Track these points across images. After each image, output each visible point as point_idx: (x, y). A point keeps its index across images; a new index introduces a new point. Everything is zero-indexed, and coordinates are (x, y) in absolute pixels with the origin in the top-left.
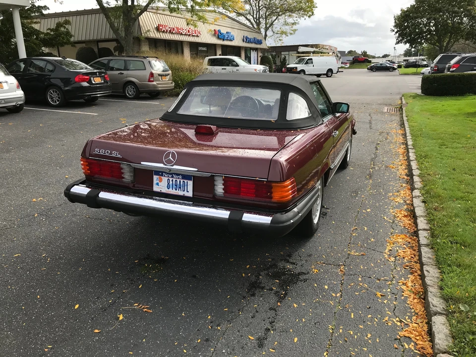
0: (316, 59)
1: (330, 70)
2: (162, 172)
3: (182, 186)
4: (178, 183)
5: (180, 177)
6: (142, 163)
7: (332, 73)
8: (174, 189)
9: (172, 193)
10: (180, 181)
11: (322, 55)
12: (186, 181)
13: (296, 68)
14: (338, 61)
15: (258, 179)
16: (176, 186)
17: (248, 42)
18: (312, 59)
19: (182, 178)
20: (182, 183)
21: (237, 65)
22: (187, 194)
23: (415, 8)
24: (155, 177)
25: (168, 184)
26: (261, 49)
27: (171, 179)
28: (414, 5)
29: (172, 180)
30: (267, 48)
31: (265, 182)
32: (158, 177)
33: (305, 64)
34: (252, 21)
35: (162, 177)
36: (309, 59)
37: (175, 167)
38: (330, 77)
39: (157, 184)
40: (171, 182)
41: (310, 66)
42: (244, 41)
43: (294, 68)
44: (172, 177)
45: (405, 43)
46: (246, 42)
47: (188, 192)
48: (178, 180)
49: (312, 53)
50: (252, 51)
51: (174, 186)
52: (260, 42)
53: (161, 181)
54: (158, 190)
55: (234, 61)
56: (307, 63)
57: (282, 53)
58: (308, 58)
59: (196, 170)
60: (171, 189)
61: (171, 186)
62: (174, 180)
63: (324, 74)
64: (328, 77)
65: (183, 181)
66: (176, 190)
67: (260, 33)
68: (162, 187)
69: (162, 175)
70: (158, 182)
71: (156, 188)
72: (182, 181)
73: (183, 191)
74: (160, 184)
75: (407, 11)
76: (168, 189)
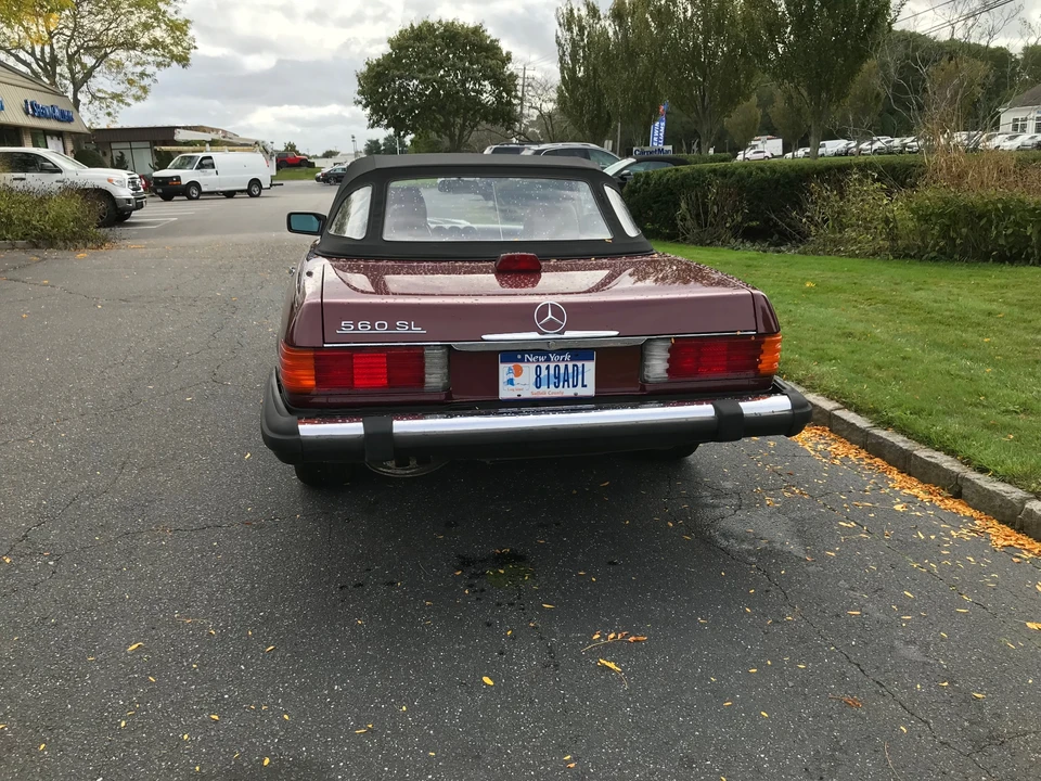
0: (220, 157)
1: (255, 182)
2: (523, 352)
3: (571, 376)
4: (562, 371)
5: (567, 357)
6: (484, 337)
7: (261, 187)
8: (552, 386)
9: (547, 396)
10: (565, 364)
11: (231, 148)
12: (580, 364)
13: (178, 178)
14: (270, 163)
15: (739, 333)
16: (558, 378)
17: (39, 117)
18: (210, 158)
19: (572, 360)
20: (570, 370)
21: (57, 170)
22: (581, 392)
23: (393, 61)
24: (504, 370)
25: (538, 376)
26: (71, 133)
27: (544, 366)
28: (390, 54)
29: (548, 368)
30: (86, 131)
31: (753, 338)
32: (511, 365)
33: (198, 168)
34: (35, 66)
35: (521, 365)
36: (204, 158)
37: (568, 334)
38: (258, 196)
39: (511, 382)
40: (544, 372)
41: (210, 174)
42: (27, 113)
43: (172, 177)
44: (548, 360)
45: (387, 127)
46: (33, 115)
47: (584, 386)
48: (562, 365)
49: (208, 145)
50: (48, 138)
51: (552, 380)
52: (66, 117)
53: (518, 372)
54: (513, 395)
55: (46, 160)
56: (201, 166)
57: (113, 146)
58: (201, 155)
59: (616, 333)
60: (544, 388)
61: (544, 381)
62: (552, 366)
63: (242, 191)
64: (252, 196)
65: (574, 366)
66: (557, 387)
67: (62, 95)
68: (519, 387)
69: (522, 360)
70: (512, 376)
71: (505, 392)
72: (570, 365)
73: (574, 386)
74: (516, 380)
75: (378, 64)
76: (538, 388)
